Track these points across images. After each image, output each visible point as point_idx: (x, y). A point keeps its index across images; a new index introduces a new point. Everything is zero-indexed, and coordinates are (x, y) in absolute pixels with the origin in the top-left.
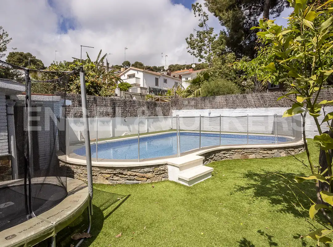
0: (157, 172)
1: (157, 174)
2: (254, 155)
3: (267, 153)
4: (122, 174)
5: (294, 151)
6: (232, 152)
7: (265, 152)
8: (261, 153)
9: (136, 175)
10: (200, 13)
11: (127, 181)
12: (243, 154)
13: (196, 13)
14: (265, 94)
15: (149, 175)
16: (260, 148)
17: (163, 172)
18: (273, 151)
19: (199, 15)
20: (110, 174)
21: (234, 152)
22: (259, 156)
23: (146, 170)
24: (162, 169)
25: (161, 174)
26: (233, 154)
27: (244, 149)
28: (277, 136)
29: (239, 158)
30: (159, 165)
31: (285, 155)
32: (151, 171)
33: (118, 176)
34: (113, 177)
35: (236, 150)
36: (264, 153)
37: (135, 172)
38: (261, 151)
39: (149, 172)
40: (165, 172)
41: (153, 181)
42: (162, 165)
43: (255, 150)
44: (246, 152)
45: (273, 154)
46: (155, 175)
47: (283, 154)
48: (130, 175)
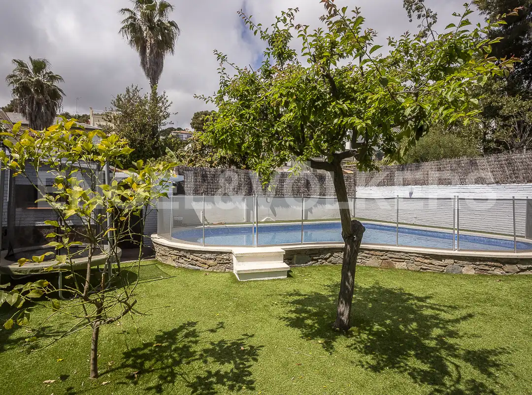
0: (220, 261)
1: (220, 263)
2: (405, 263)
3: (431, 264)
4: (185, 257)
5: (501, 267)
6: (366, 253)
7: (426, 261)
8: (419, 261)
9: (197, 261)
10: (420, 13)
11: (190, 266)
12: (384, 259)
13: (412, 13)
14: (516, 156)
15: (211, 262)
16: (417, 253)
17: (227, 261)
18: (443, 261)
19: (419, 17)
20: (177, 255)
21: (368, 254)
22: (413, 267)
23: (207, 256)
24: (225, 257)
25: (225, 263)
26: (366, 257)
27: (387, 251)
28: (458, 232)
29: (376, 264)
30: (221, 253)
31: (472, 272)
32: (213, 257)
33: (183, 259)
34: (178, 259)
35: (372, 252)
36: (424, 263)
37: (197, 256)
38: (418, 259)
39: (211, 259)
40: (229, 262)
41: (215, 270)
42: (226, 253)
43: (406, 255)
44: (391, 258)
45: (445, 266)
46: (218, 263)
47: (469, 270)
48: (192, 260)
